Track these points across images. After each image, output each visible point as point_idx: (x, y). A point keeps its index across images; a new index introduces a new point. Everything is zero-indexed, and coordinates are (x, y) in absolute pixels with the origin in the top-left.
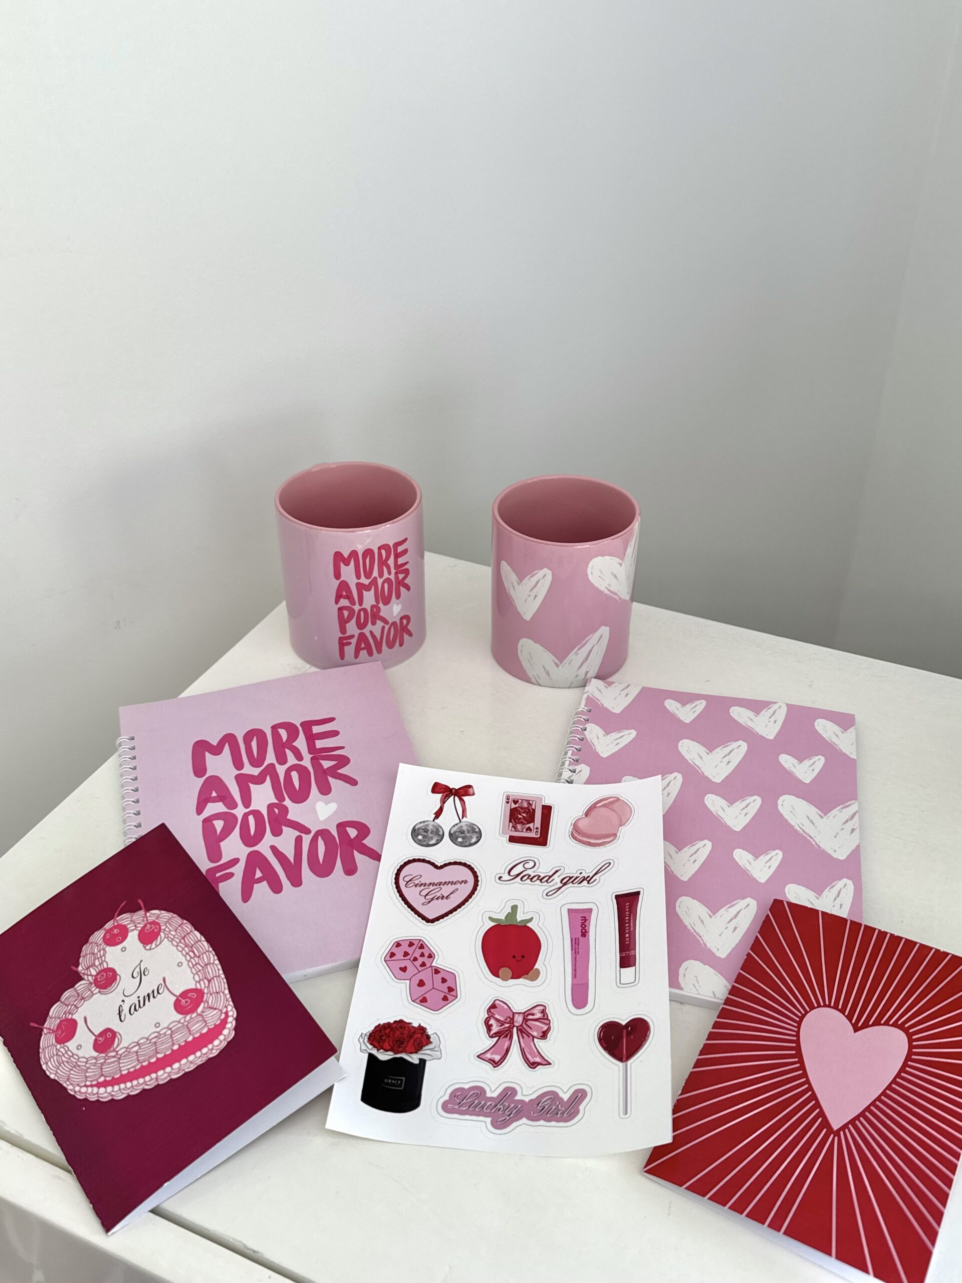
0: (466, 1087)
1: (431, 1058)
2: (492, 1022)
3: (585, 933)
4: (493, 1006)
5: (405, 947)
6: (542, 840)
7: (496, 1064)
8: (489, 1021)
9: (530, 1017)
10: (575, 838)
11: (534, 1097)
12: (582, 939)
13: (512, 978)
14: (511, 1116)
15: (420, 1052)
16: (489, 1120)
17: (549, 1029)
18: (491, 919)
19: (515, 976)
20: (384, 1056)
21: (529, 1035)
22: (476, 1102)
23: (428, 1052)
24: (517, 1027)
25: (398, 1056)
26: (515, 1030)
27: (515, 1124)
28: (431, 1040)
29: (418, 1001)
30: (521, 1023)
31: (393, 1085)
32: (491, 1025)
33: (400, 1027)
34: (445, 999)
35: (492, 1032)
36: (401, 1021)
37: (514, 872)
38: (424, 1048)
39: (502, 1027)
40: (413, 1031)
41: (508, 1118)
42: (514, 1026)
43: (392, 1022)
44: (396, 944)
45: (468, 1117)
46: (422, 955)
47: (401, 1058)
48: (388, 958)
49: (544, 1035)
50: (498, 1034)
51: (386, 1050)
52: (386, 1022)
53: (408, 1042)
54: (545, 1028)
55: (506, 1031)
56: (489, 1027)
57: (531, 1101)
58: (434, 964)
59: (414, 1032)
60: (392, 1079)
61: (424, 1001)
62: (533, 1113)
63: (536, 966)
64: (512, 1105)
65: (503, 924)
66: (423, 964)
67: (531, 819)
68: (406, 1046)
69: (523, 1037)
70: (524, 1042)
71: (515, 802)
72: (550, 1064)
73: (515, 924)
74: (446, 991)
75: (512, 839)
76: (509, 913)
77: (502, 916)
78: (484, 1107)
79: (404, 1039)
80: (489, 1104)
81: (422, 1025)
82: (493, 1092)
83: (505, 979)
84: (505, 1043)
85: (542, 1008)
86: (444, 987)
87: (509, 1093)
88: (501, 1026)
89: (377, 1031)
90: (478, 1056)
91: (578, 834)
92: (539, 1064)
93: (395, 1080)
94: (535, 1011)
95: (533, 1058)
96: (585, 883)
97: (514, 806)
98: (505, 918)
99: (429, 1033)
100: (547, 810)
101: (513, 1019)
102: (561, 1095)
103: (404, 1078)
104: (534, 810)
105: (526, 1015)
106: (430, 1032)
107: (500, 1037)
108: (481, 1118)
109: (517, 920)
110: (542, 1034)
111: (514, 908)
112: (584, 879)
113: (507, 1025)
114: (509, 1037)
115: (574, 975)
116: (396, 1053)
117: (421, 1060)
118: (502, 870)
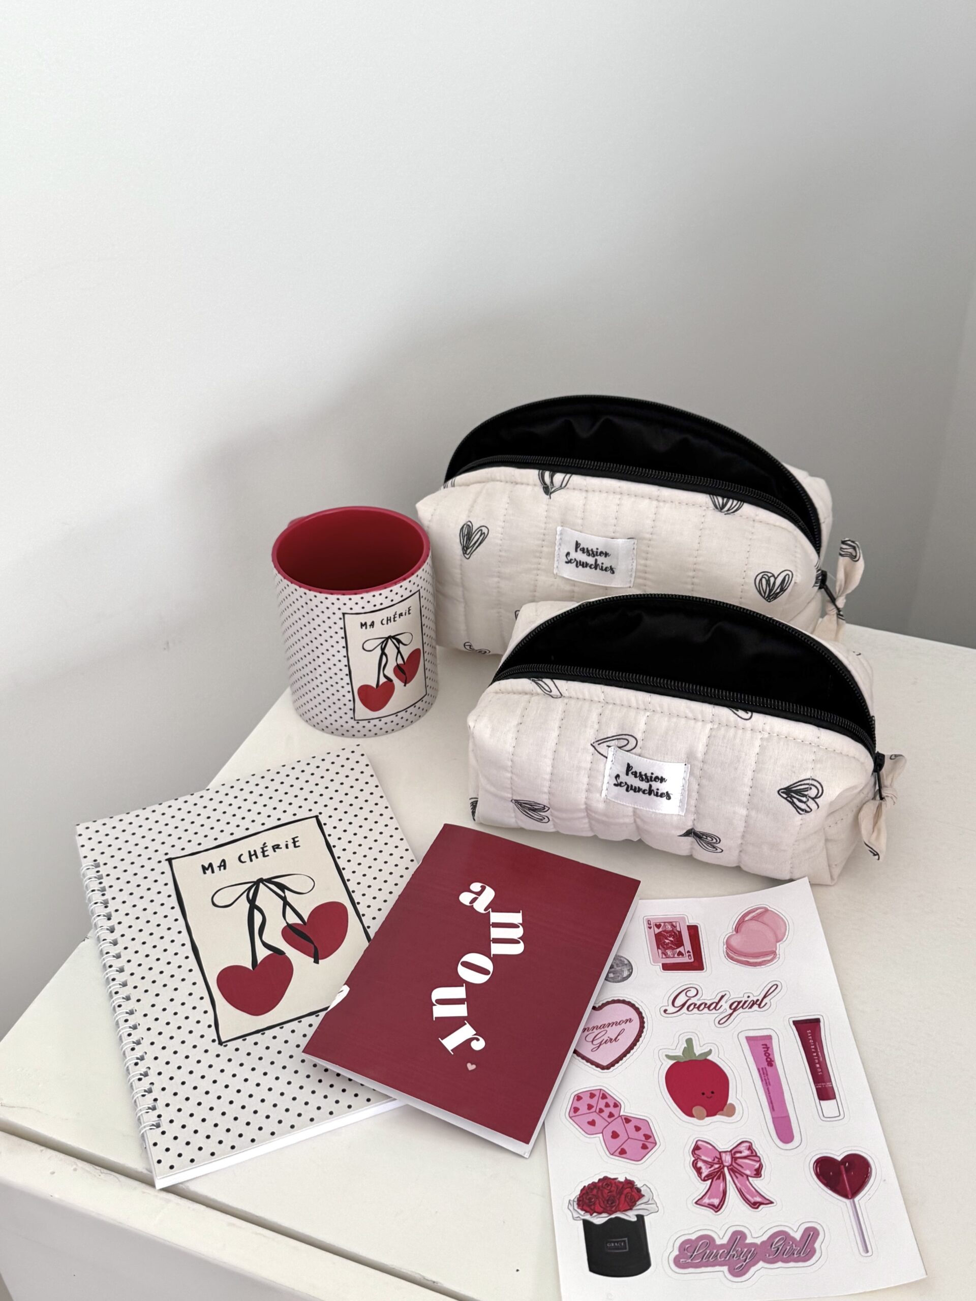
0: (693, 1237)
1: (647, 1212)
2: (700, 1164)
3: (771, 1063)
4: (697, 1148)
5: (586, 1100)
6: (697, 964)
7: (717, 1208)
10: (732, 959)
11: (765, 1238)
12: (769, 1069)
13: (708, 1116)
14: (747, 1261)
15: (635, 1208)
16: (725, 1269)
17: (761, 1166)
18: (668, 1057)
19: (711, 1113)
20: (599, 1219)
22: (708, 1251)
23: (643, 1206)
24: (728, 1167)
25: (613, 1216)
26: (726, 1170)
27: (753, 1269)
28: (643, 1192)
29: (617, 1153)
30: (730, 1162)
31: (617, 1248)
36: (606, 1178)
37: (679, 1002)
38: (638, 1203)
41: (744, 1264)
42: (724, 1166)
43: (596, 1181)
45: (703, 1269)
46: (607, 1105)
48: (572, 1114)
49: (758, 1173)
51: (600, 1213)
54: (757, 1165)
56: (699, 1171)
57: (763, 1243)
58: (622, 1113)
60: (614, 1242)
61: (623, 1152)
62: (769, 1256)
63: (729, 1101)
64: (746, 1250)
65: (682, 1061)
66: (611, 1115)
67: (679, 942)
68: (619, 1204)
71: (658, 926)
72: (772, 1203)
73: (694, 1058)
74: (643, 1138)
75: (666, 967)
76: (685, 1048)
77: (679, 1052)
78: (717, 1256)
79: (614, 1197)
80: (721, 1251)
81: (629, 1178)
82: (722, 1238)
83: (701, 1118)
84: (720, 1186)
85: (747, 1144)
86: (640, 1135)
87: (738, 1237)
90: (696, 1203)
91: (733, 953)
92: (761, 1204)
93: (617, 1242)
94: (742, 1148)
95: (752, 1197)
96: (756, 1007)
97: (657, 931)
98: (683, 1054)
99: (639, 1186)
100: (694, 931)
101: (721, 1158)
102: (792, 1234)
103: (626, 1239)
104: (680, 932)
105: (734, 1153)
106: (639, 1184)
108: (717, 1268)
109: (695, 1055)
110: (755, 1173)
111: (689, 1041)
112: (754, 1003)
114: (721, 1178)
115: (772, 1109)
116: (610, 1214)
117: (638, 1216)
118: (666, 1003)
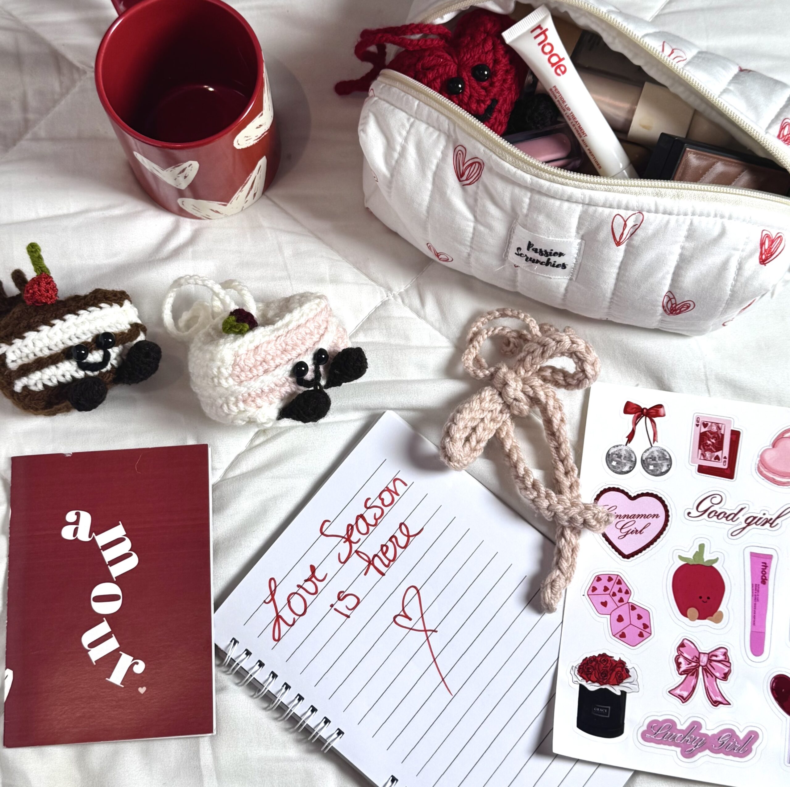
8: (678, 659)
9: (714, 658)
21: (712, 675)
32: (680, 663)
33: (604, 660)
34: (641, 635)
35: (681, 670)
39: (690, 666)
40: (615, 664)
44: (596, 578)
47: (606, 689)
50: (686, 672)
52: (592, 655)
53: (611, 675)
55: (693, 669)
59: (615, 666)
69: (707, 677)
70: (708, 682)
88: (688, 664)
89: (584, 664)
107: (688, 674)
113: (694, 664)
